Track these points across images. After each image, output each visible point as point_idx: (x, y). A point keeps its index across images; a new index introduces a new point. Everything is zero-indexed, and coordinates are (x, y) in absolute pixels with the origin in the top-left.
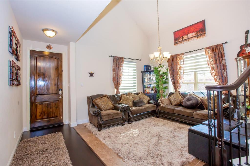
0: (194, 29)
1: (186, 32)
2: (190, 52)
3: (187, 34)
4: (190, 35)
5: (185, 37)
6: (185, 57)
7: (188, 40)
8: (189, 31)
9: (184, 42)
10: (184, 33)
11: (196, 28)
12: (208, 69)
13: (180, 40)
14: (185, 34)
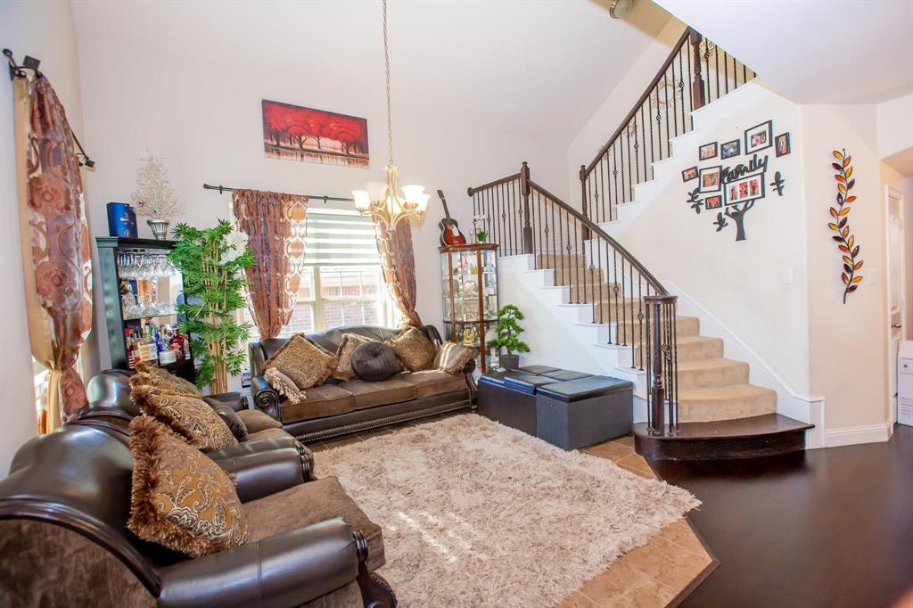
0: (341, 130)
1: (312, 125)
2: (326, 198)
3: (319, 134)
4: (328, 144)
5: (310, 142)
6: (310, 210)
7: (319, 154)
8: (324, 130)
9: (305, 157)
10: (306, 126)
11: (345, 130)
12: (377, 260)
13: (288, 145)
14: (310, 133)
